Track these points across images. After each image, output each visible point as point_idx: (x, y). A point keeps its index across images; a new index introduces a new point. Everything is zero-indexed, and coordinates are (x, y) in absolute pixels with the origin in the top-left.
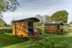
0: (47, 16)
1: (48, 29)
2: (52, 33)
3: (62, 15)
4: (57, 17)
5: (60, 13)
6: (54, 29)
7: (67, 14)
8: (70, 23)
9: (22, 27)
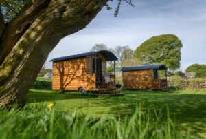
0: (124, 48)
1: (132, 80)
2: (142, 90)
3: (166, 46)
4: (152, 53)
5: (160, 42)
6: (146, 79)
7: (180, 44)
8: (188, 68)
9: (81, 71)
